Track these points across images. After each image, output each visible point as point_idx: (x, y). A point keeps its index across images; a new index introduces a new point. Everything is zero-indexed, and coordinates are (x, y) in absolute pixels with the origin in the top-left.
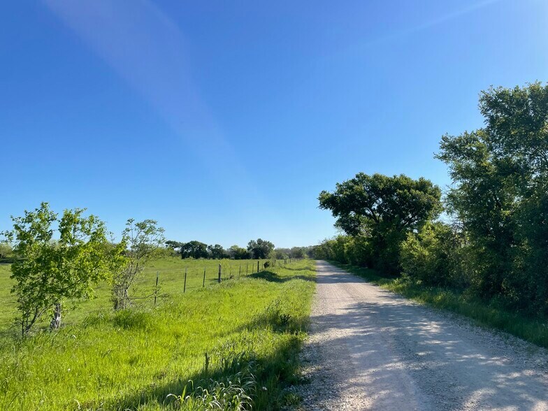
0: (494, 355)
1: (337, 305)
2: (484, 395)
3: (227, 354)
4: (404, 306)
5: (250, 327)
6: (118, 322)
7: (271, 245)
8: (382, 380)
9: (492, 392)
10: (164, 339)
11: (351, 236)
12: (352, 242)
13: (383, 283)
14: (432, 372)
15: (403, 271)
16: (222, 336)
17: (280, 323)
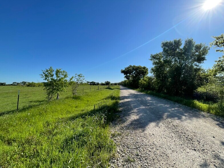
0: (166, 104)
1: (125, 94)
2: (168, 114)
3: (100, 105)
4: (141, 94)
5: (106, 99)
6: (73, 98)
7: (110, 82)
8: (140, 111)
9: (169, 113)
10: (85, 102)
11: (128, 80)
12: (128, 81)
13: (135, 89)
14: (152, 109)
15: (140, 87)
16: (99, 101)
17: (113, 98)
